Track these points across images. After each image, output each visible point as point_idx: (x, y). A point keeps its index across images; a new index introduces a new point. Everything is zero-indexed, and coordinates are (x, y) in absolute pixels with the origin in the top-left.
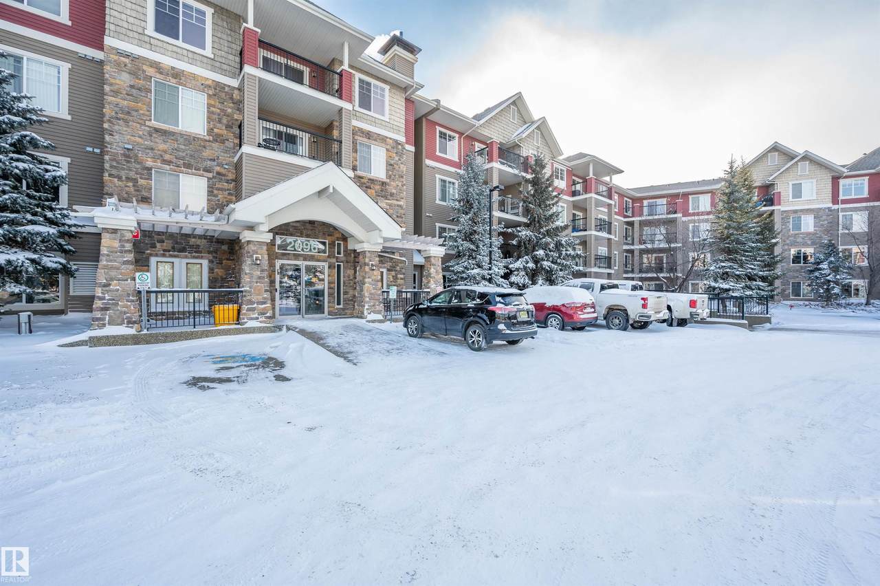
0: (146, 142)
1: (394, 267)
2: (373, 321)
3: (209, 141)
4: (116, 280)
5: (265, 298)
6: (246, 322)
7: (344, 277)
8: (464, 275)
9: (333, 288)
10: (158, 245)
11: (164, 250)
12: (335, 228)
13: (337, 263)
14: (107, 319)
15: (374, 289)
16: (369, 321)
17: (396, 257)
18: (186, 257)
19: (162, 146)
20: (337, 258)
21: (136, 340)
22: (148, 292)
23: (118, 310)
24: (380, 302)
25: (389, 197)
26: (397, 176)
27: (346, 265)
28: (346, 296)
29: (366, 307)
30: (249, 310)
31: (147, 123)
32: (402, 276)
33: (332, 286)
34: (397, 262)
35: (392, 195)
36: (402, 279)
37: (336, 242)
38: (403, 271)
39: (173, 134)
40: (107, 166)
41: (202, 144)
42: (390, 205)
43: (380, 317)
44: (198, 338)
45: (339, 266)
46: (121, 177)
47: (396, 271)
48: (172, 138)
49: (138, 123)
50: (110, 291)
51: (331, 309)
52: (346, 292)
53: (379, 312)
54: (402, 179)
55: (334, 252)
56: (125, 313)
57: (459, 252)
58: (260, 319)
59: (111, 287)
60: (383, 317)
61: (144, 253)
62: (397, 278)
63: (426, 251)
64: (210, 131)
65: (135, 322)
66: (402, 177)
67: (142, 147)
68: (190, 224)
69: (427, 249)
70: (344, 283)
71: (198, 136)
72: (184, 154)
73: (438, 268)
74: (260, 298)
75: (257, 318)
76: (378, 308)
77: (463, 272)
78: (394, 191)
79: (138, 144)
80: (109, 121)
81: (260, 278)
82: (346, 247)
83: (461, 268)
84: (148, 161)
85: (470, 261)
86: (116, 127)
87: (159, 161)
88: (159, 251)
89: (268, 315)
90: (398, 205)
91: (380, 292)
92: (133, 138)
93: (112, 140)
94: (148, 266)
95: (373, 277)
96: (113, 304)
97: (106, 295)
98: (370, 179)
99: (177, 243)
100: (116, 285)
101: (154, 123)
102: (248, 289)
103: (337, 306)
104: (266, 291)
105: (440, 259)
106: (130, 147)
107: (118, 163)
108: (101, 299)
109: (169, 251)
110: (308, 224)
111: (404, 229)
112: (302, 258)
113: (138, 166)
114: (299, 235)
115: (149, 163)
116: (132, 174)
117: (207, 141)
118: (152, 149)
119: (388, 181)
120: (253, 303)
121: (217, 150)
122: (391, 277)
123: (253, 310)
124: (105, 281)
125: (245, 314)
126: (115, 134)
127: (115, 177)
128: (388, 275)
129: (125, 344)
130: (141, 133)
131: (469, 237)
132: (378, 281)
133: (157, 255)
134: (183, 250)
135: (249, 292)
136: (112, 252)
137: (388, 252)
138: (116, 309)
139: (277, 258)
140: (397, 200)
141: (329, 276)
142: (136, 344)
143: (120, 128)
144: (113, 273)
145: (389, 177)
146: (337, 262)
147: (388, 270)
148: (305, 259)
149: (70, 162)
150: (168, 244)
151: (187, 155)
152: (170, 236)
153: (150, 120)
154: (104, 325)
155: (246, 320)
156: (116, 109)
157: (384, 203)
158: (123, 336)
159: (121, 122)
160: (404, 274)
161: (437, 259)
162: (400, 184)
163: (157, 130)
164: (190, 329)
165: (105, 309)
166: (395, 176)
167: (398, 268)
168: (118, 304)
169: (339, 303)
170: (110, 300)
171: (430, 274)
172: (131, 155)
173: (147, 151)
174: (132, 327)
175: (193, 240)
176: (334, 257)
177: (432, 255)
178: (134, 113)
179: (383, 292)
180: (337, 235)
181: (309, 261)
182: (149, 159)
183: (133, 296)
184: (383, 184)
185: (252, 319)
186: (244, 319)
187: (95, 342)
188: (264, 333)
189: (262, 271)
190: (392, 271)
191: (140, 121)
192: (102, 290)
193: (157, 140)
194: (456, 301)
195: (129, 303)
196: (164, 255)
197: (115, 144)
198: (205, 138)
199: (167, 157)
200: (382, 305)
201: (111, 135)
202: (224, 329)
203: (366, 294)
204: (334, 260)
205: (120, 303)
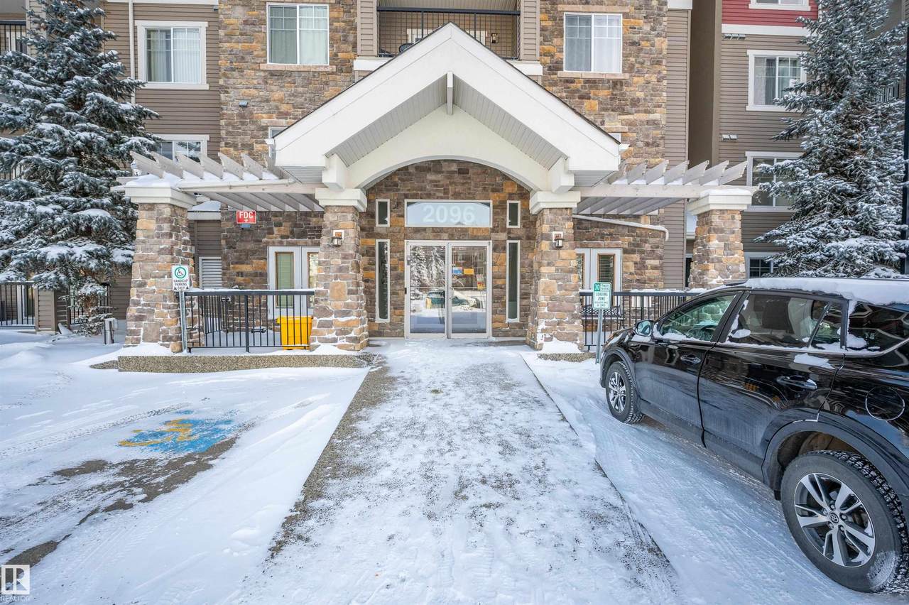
0: (261, 93)
1: (638, 245)
2: (556, 357)
3: (332, 73)
4: (153, 277)
5: (347, 305)
6: (318, 346)
7: (522, 266)
8: (817, 255)
9: (502, 288)
10: (275, 229)
11: (282, 237)
12: (505, 177)
13: (508, 242)
14: (142, 333)
15: (560, 288)
16: (545, 357)
17: (645, 224)
18: (306, 245)
19: (278, 95)
20: (509, 231)
21: (168, 365)
22: (186, 294)
23: (153, 321)
24: (575, 317)
25: (628, 108)
26: (647, 63)
27: (526, 242)
28: (525, 302)
29: (542, 326)
30: (322, 325)
31: (263, 67)
32: (656, 262)
33: (499, 282)
34: (644, 236)
35: (635, 102)
36: (655, 268)
37: (509, 202)
38: (659, 251)
39: (290, 74)
40: (223, 133)
41: (324, 80)
42: (631, 124)
43: (572, 348)
44: (246, 368)
45: (514, 247)
46: (237, 145)
47: (643, 252)
48: (289, 80)
49: (252, 69)
50: (146, 292)
51: (497, 325)
52: (526, 294)
53: (571, 338)
54: (658, 68)
55: (504, 220)
56: (161, 324)
57: (804, 202)
58: (339, 342)
59: (147, 287)
60: (580, 347)
61: (261, 241)
62: (645, 267)
63: (697, 199)
64: (334, 57)
65: (170, 339)
66: (659, 63)
67: (257, 100)
68: (247, 186)
69: (702, 194)
70: (523, 277)
71: (318, 70)
72: (302, 100)
73: (732, 237)
74: (340, 305)
75: (335, 340)
76: (568, 329)
77: (814, 248)
78: (640, 95)
79: (253, 97)
80: (225, 75)
81: (340, 269)
82: (526, 209)
83: (805, 240)
84: (263, 118)
85: (835, 221)
86: (231, 81)
87: (274, 115)
88: (276, 238)
89: (352, 335)
90: (648, 122)
91: (573, 295)
92: (247, 91)
93: (227, 99)
94: (266, 259)
95: (560, 264)
96: (148, 311)
97: (142, 299)
98: (588, 81)
99: (296, 225)
100: (152, 284)
101: (270, 65)
102: (322, 289)
103: (508, 320)
104: (351, 292)
105: (738, 217)
106: (244, 103)
107: (233, 127)
108: (137, 303)
109: (288, 237)
110: (456, 175)
111: (625, 147)
112: (445, 236)
113: (253, 127)
114: (442, 195)
115: (265, 121)
116: (247, 139)
117: (329, 74)
118: (268, 101)
119: (627, 76)
120: (329, 313)
121: (341, 83)
122: (631, 264)
123: (328, 325)
124: (140, 279)
125: (316, 332)
126: (230, 90)
127: (230, 147)
128: (624, 260)
129: (157, 370)
130: (255, 82)
131: (834, 163)
132: (571, 271)
133: (273, 244)
134: (303, 235)
135: (324, 294)
136: (148, 237)
137: (624, 217)
138: (151, 318)
139: (407, 237)
140: (646, 112)
141: (494, 264)
142: (169, 370)
143: (235, 81)
144: (149, 267)
145: (629, 68)
146: (510, 238)
147: (625, 251)
148: (452, 237)
149: (208, 139)
150: (286, 228)
151: (306, 100)
152: (287, 215)
153: (265, 62)
154: (138, 341)
155: (317, 343)
156: (230, 57)
157: (615, 123)
158: (153, 358)
159: (236, 74)
160: (661, 258)
161: (727, 216)
162: (654, 78)
163: (272, 73)
164: (241, 353)
165: (140, 318)
166: (642, 63)
167: (647, 247)
168: (153, 310)
169: (513, 315)
170: (145, 305)
171: (708, 252)
172: (246, 114)
173: (262, 104)
174: (167, 346)
175: (314, 219)
176: (504, 229)
177: (712, 207)
178: (248, 58)
179: (582, 294)
180: (509, 189)
181: (459, 239)
182: (264, 115)
183: (170, 301)
184: (616, 84)
185: (327, 341)
186: (314, 341)
187: (125, 364)
188: (343, 366)
189: (345, 257)
190: (633, 252)
191: (254, 66)
192: (137, 291)
193: (273, 88)
194: (744, 333)
195: (166, 311)
196: (281, 244)
197: (231, 103)
198: (326, 70)
199: (284, 108)
200: (578, 323)
201: (227, 92)
202: (281, 357)
203: (542, 299)
204: (503, 236)
205: (156, 310)
